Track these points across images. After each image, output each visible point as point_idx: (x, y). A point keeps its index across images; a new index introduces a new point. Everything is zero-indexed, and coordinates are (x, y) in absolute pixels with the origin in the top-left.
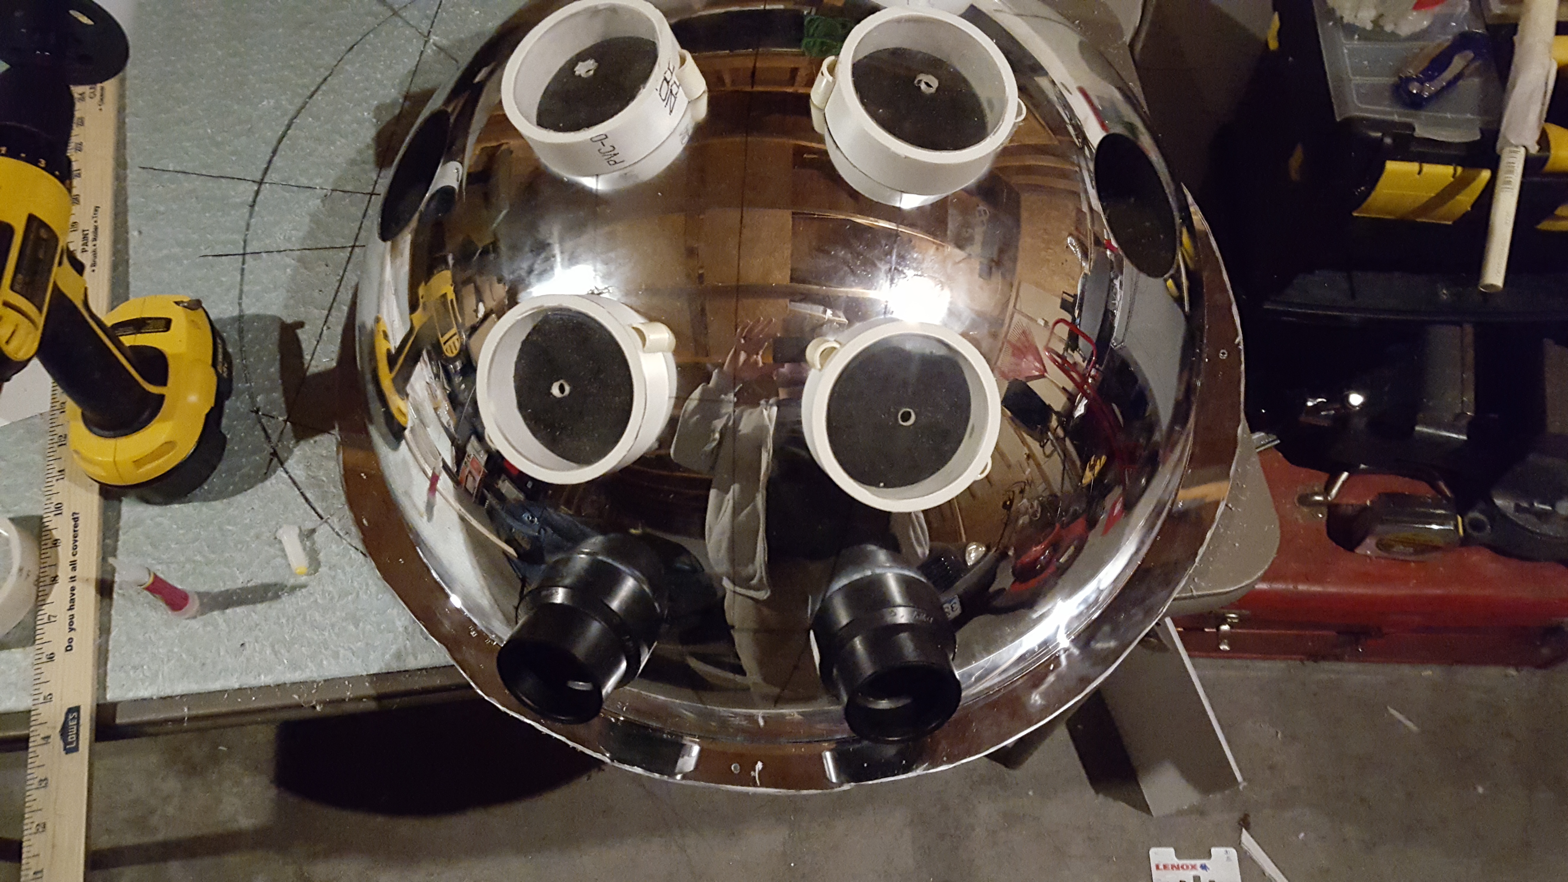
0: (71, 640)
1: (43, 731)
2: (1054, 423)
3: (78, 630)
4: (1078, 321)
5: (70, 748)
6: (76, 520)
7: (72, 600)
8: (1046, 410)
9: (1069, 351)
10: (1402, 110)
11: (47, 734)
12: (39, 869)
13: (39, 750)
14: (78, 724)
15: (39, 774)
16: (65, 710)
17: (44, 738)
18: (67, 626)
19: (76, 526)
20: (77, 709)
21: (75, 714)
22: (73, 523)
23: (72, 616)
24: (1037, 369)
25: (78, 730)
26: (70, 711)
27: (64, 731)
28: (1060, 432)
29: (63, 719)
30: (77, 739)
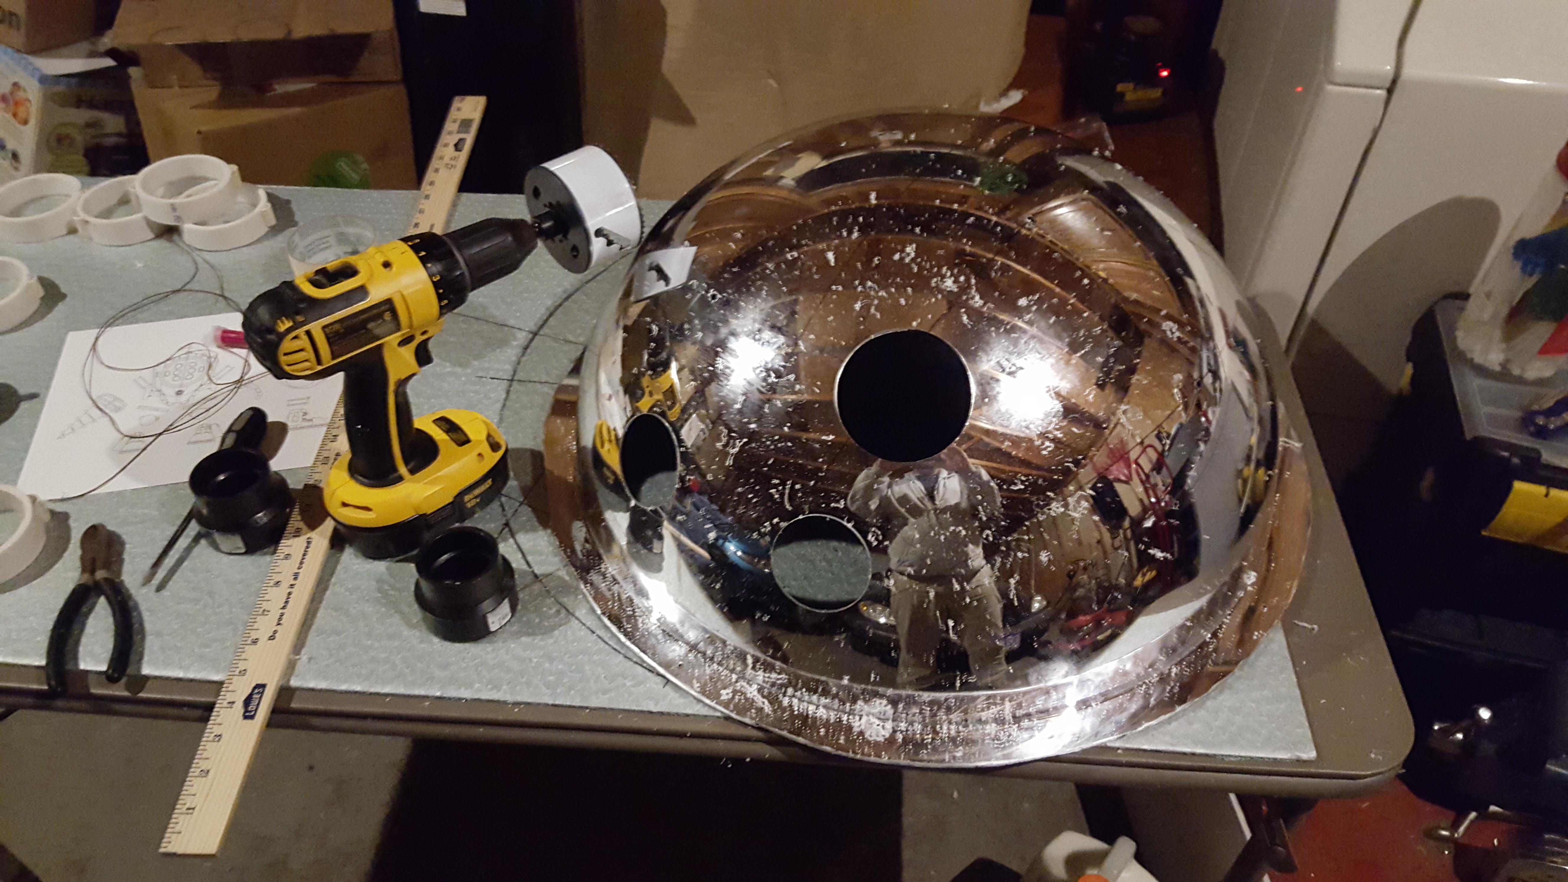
0: (275, 632)
1: (229, 697)
2: (1127, 523)
3: (285, 624)
4: (1166, 453)
5: (248, 715)
6: (309, 543)
7: (287, 602)
8: (1122, 511)
9: (1155, 472)
11: (232, 700)
12: (193, 806)
13: (222, 711)
14: (261, 698)
15: (217, 730)
16: (253, 685)
17: (229, 703)
18: (276, 621)
19: (307, 547)
20: (263, 686)
21: (261, 690)
22: (305, 545)
23: (282, 615)
24: (1124, 475)
25: (258, 704)
26: (257, 686)
27: (248, 701)
28: (1129, 533)
29: (250, 691)
30: (256, 710)
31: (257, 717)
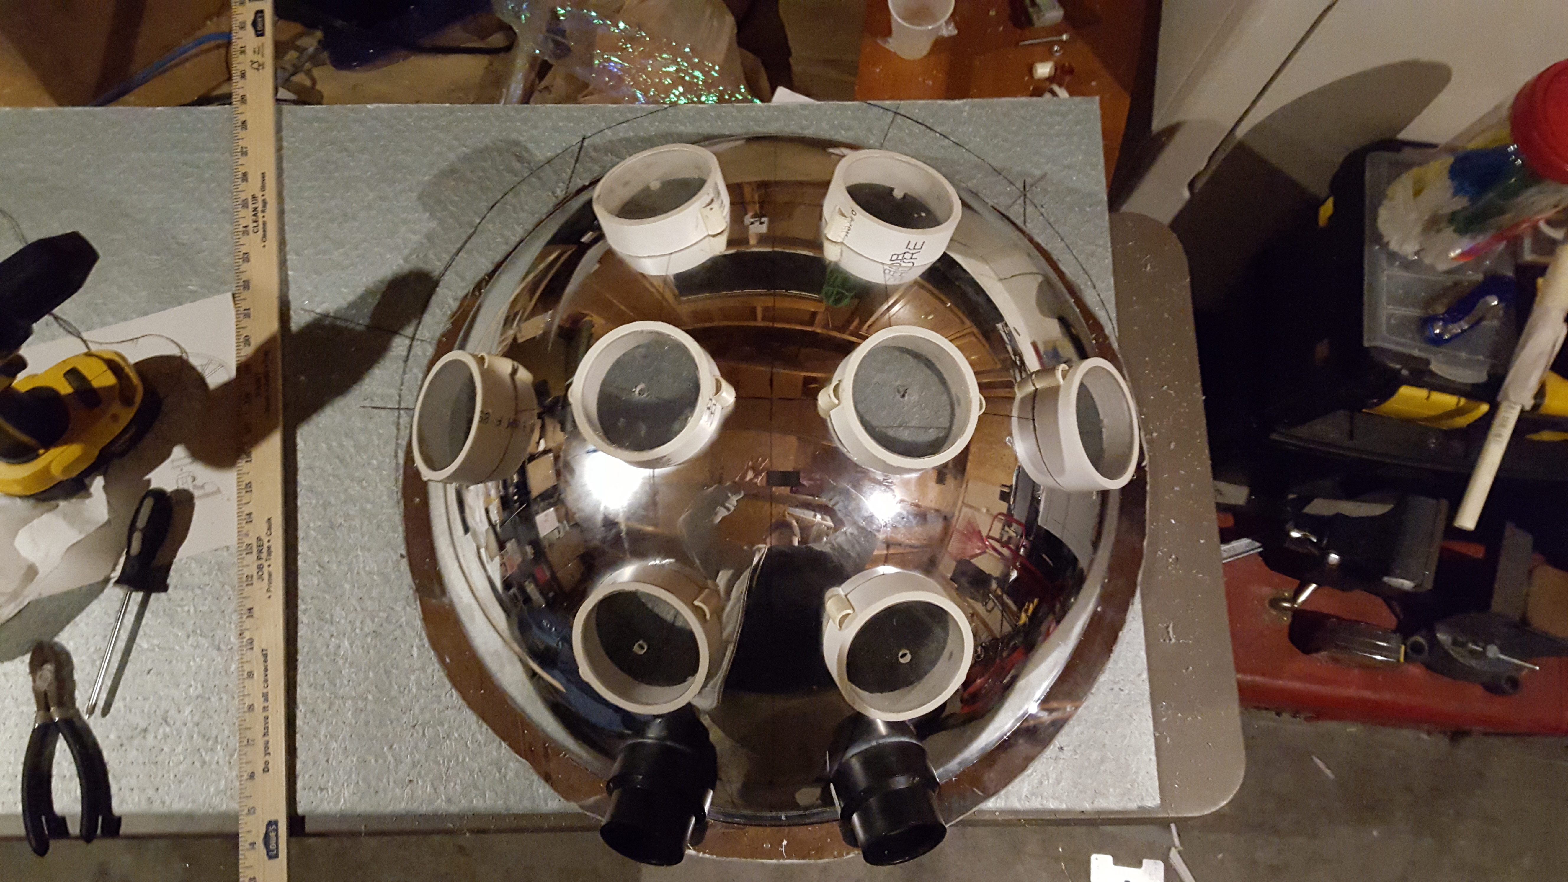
0: (267, 762)
1: (249, 838)
3: (272, 754)
5: (272, 855)
6: (265, 654)
7: (267, 724)
10: (1423, 345)
11: (252, 841)
13: (247, 854)
14: (277, 835)
16: (266, 823)
17: (250, 845)
18: (264, 750)
19: (265, 660)
20: (275, 823)
21: (274, 826)
22: (262, 659)
23: (267, 742)
25: (277, 840)
26: (270, 824)
29: (264, 830)
30: (277, 848)
31: (280, 855)
